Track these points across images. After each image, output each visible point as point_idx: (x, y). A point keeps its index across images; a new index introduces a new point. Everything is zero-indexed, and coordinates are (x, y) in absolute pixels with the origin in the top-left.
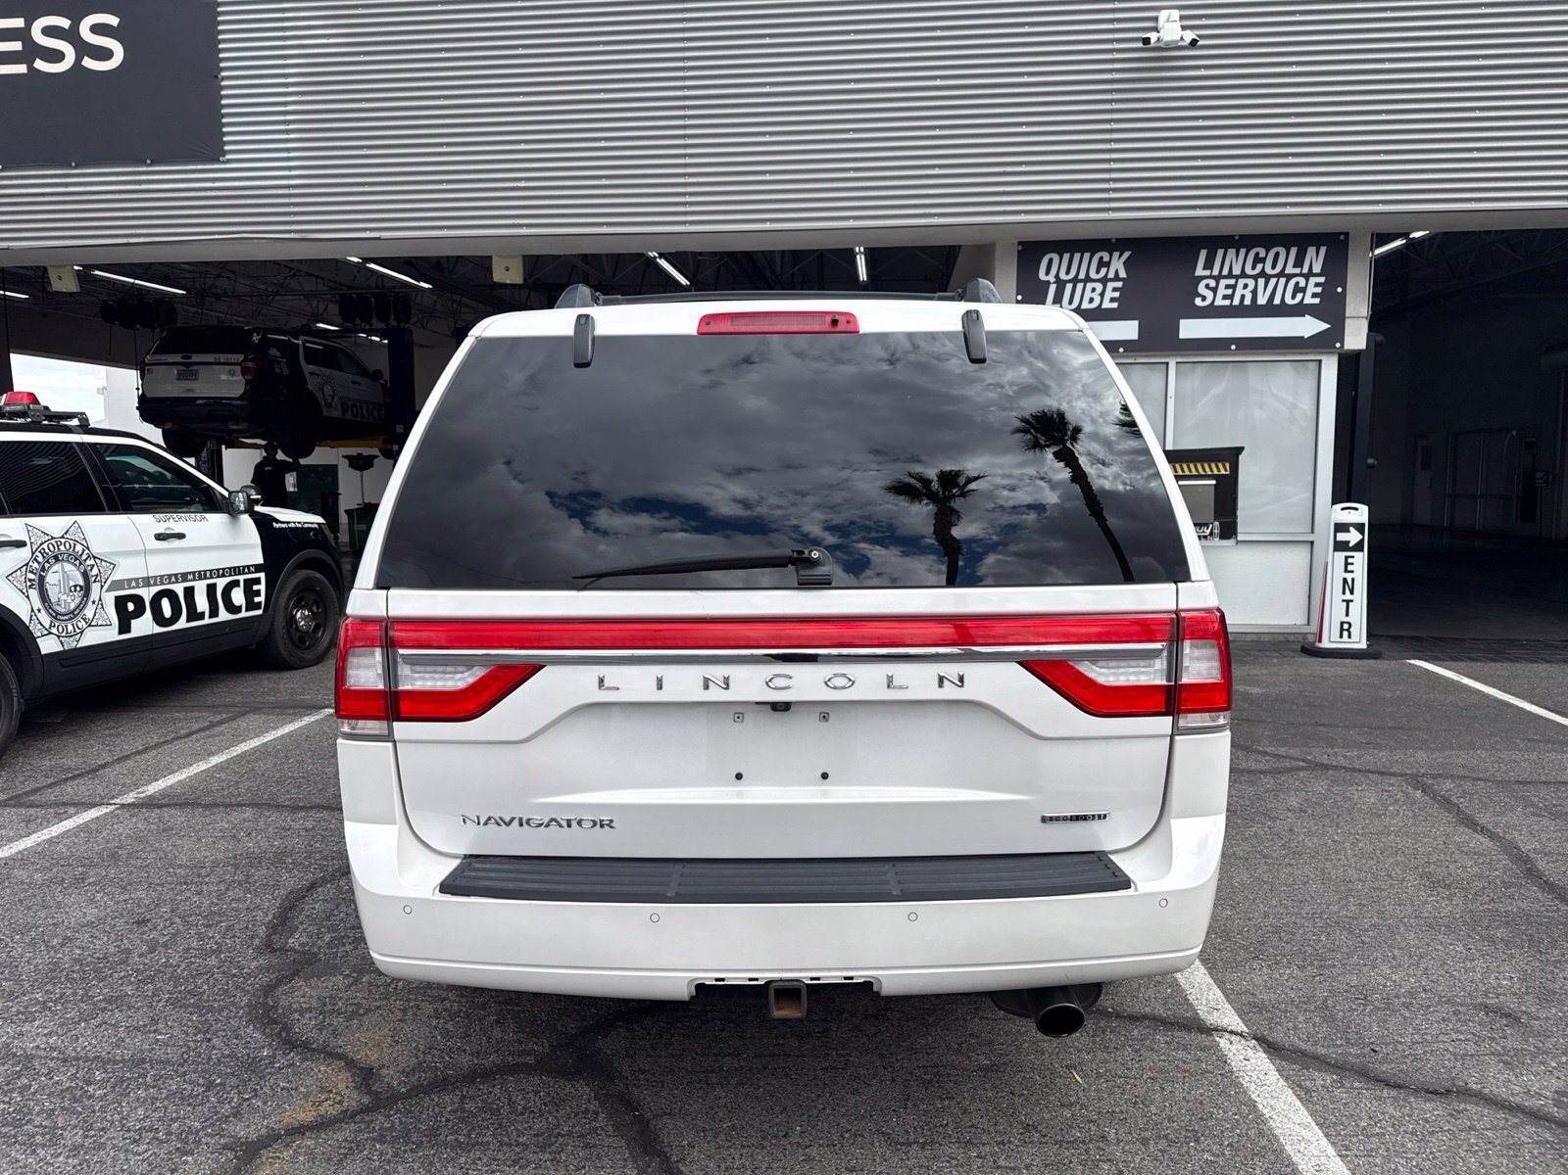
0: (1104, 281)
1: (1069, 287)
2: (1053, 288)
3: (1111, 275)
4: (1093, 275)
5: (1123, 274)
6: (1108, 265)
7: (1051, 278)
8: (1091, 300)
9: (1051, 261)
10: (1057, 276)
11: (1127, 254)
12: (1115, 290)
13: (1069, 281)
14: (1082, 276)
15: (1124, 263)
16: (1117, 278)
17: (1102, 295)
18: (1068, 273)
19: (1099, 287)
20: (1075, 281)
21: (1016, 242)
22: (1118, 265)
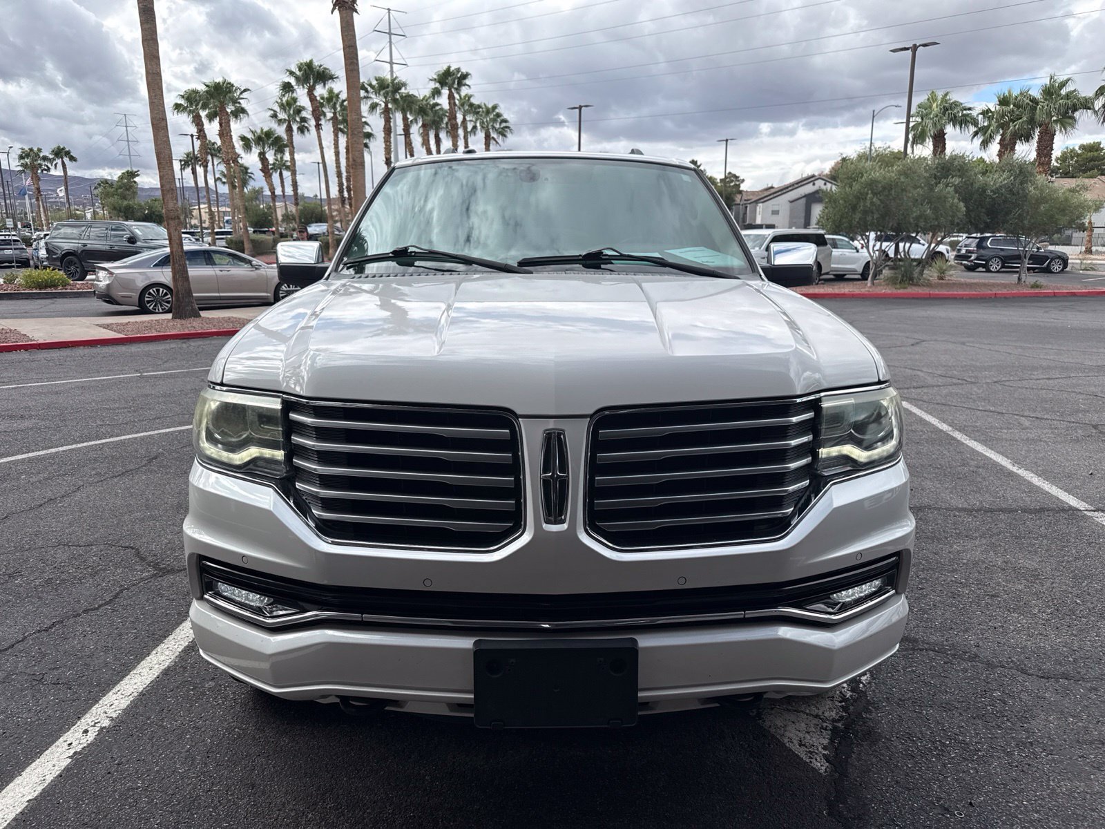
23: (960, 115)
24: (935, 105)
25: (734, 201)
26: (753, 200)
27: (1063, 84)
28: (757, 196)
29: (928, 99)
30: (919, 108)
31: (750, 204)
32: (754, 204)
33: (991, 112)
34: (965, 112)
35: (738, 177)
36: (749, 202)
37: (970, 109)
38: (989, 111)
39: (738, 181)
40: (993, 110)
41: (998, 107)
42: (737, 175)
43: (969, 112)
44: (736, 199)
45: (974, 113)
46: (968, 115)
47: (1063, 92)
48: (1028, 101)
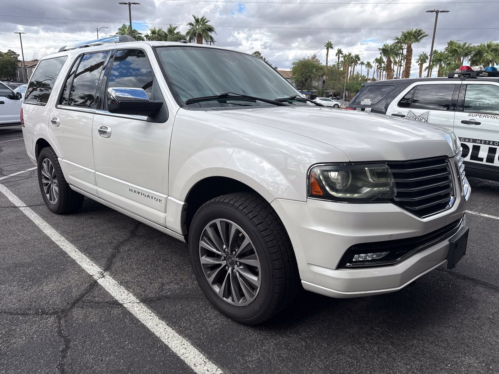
23: (137, 36)
24: (126, 30)
25: (18, 66)
26: (29, 66)
27: (175, 29)
28: (31, 64)
29: (123, 27)
30: (120, 30)
31: (28, 68)
32: (31, 68)
33: (149, 36)
34: (138, 35)
35: (15, 53)
36: (27, 67)
37: (140, 34)
38: (148, 36)
39: (16, 55)
40: (150, 35)
41: (152, 35)
42: (15, 52)
43: (140, 35)
44: (19, 65)
45: (143, 36)
46: (140, 36)
47: (175, 32)
48: (164, 34)
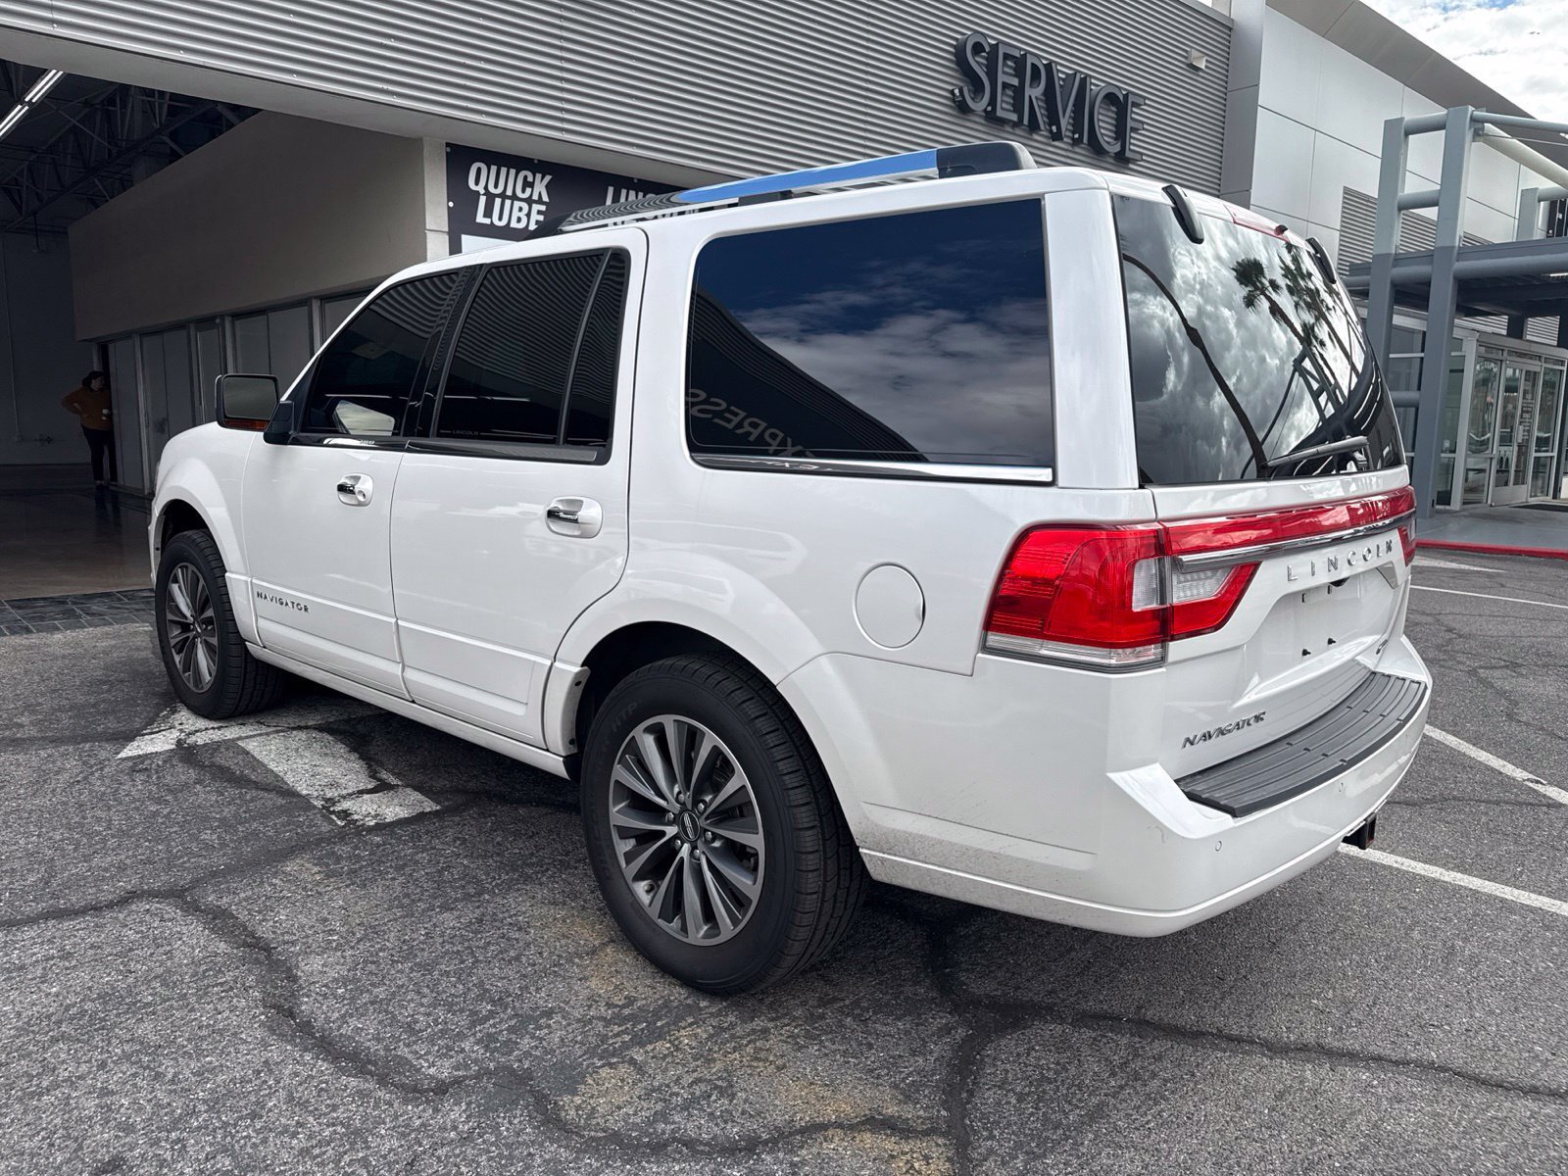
0: (529, 201)
1: (498, 201)
2: (483, 200)
3: (535, 197)
4: (519, 193)
5: (545, 198)
6: (531, 185)
7: (480, 189)
8: (519, 220)
9: (479, 170)
10: (486, 188)
11: (548, 178)
12: (539, 212)
13: (498, 196)
14: (509, 192)
15: (546, 186)
16: (540, 201)
17: (528, 215)
18: (496, 186)
19: (525, 206)
20: (503, 196)
21: (444, 142)
22: (540, 188)
